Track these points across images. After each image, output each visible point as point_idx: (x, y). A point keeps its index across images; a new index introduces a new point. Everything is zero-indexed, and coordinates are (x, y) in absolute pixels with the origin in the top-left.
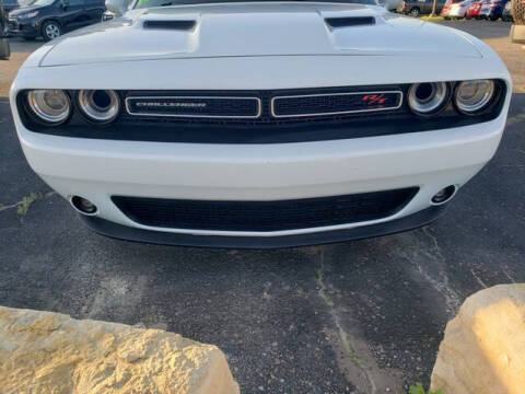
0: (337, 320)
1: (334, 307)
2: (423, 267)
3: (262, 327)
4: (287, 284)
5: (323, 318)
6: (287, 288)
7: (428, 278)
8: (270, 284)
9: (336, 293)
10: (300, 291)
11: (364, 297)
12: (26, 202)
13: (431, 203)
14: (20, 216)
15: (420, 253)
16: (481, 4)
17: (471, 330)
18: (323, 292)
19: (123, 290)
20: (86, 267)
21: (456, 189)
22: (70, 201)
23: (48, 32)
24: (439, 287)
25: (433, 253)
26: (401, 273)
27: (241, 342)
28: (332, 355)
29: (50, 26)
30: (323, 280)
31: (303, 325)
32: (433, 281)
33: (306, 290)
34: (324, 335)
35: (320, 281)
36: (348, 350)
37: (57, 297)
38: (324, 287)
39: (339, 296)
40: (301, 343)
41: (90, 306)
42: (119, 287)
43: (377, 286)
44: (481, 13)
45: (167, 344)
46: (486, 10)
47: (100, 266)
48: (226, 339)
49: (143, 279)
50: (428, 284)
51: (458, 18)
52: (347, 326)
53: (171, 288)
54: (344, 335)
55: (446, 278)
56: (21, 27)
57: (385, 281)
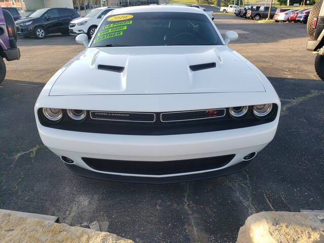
0: (193, 221)
1: (192, 214)
2: (240, 193)
3: (155, 224)
4: (169, 201)
5: (186, 220)
6: (169, 203)
7: (242, 198)
8: (160, 201)
9: (193, 207)
10: (175, 205)
11: (207, 209)
12: (34, 149)
13: (243, 160)
14: (32, 158)
15: (239, 184)
16: (297, 13)
17: (248, 233)
18: (187, 206)
19: (86, 203)
20: (67, 189)
21: (256, 153)
22: (61, 157)
23: (38, 33)
24: (246, 204)
25: (246, 184)
26: (227, 196)
27: (145, 232)
28: (189, 240)
29: (39, 30)
30: (188, 199)
31: (175, 224)
32: (244, 200)
33: (178, 205)
34: (185, 229)
35: (186, 200)
36: (197, 238)
37: (54, 206)
38: (188, 203)
39: (195, 208)
40: (174, 234)
41: (70, 211)
42: (84, 202)
43: (215, 203)
44: (297, 19)
45: (111, 239)
46: (301, 17)
47: (75, 189)
48: (137, 230)
49: (96, 197)
50: (241, 202)
51: (284, 21)
52: (198, 225)
53: (111, 202)
54: (195, 229)
55: (250, 199)
56: (22, 30)
57: (219, 200)
